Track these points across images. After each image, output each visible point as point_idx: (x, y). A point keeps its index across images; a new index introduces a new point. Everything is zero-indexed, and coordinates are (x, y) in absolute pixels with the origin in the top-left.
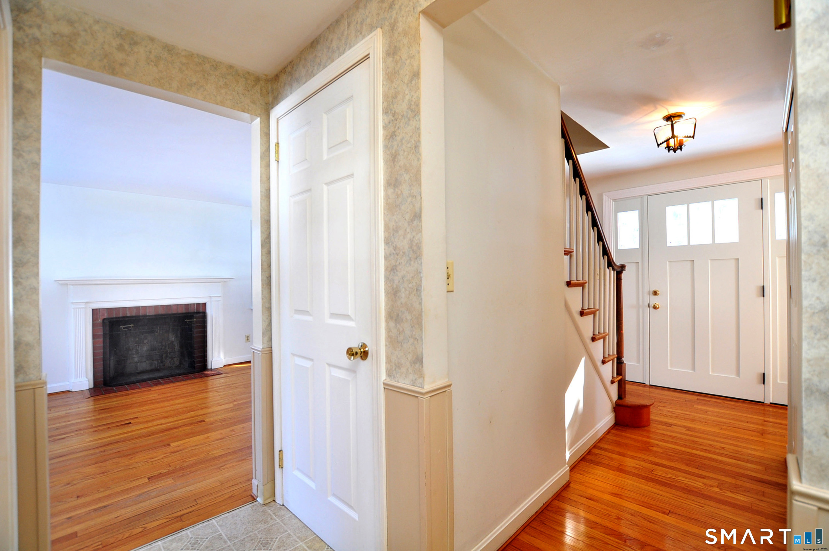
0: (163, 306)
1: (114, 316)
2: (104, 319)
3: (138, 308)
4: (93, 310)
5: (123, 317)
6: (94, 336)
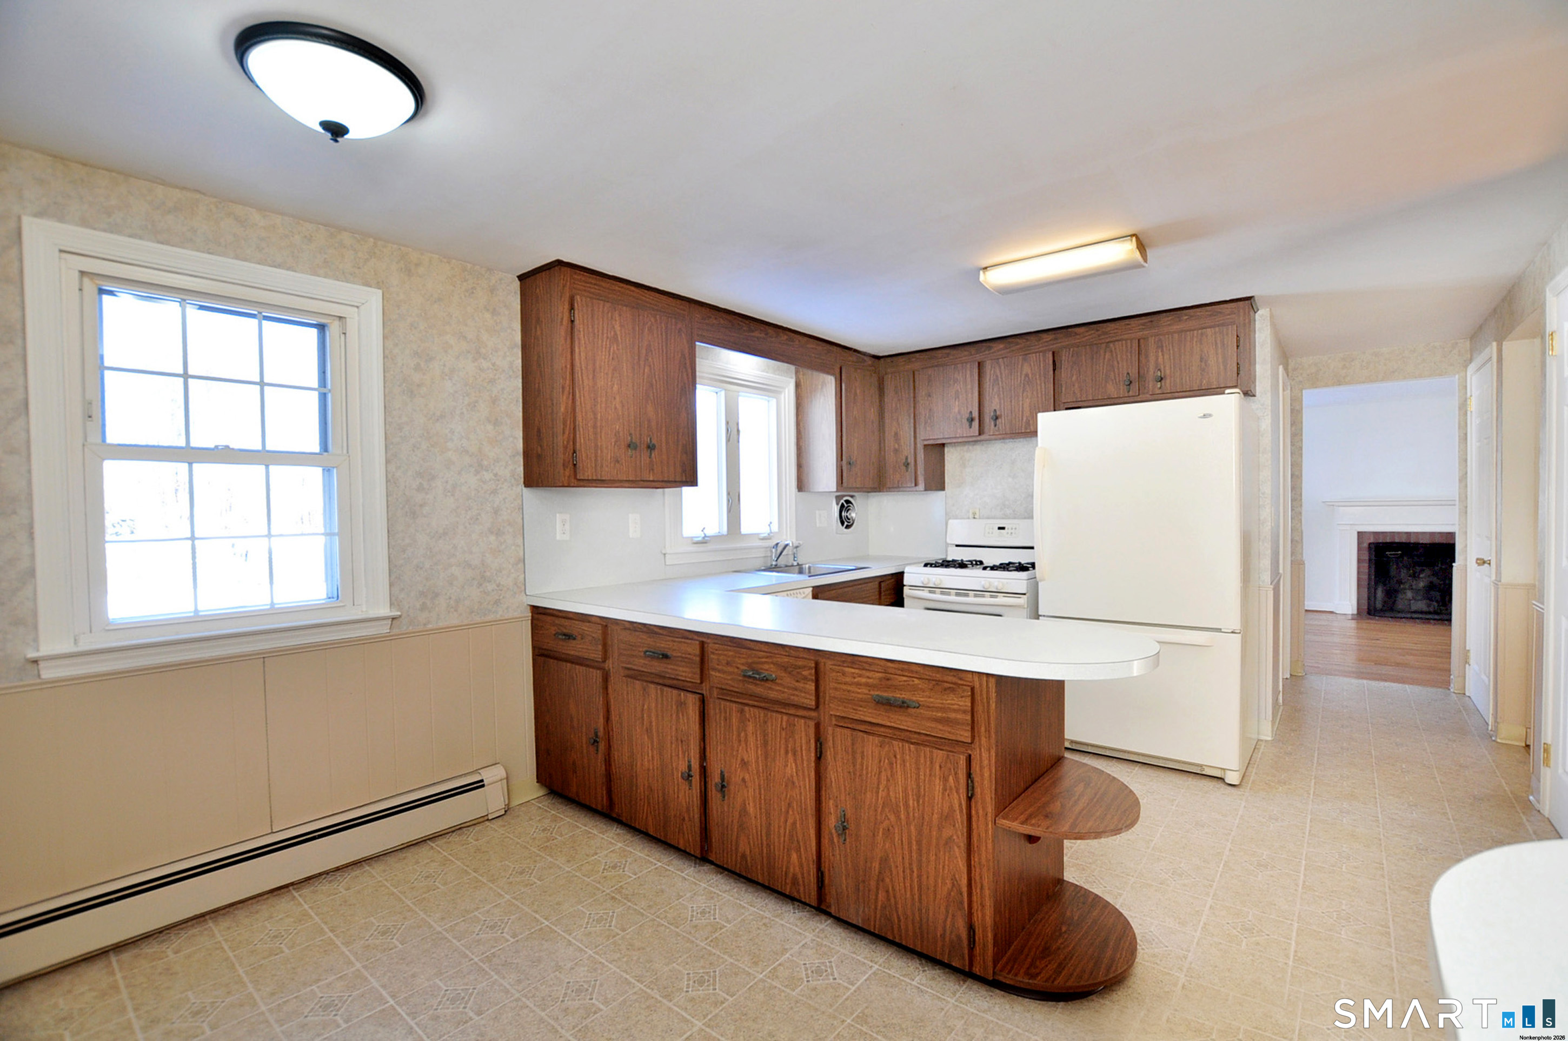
1: (1381, 541)
2: (1370, 544)
3: (1408, 534)
4: (1358, 533)
5: (1390, 543)
6: (1359, 561)
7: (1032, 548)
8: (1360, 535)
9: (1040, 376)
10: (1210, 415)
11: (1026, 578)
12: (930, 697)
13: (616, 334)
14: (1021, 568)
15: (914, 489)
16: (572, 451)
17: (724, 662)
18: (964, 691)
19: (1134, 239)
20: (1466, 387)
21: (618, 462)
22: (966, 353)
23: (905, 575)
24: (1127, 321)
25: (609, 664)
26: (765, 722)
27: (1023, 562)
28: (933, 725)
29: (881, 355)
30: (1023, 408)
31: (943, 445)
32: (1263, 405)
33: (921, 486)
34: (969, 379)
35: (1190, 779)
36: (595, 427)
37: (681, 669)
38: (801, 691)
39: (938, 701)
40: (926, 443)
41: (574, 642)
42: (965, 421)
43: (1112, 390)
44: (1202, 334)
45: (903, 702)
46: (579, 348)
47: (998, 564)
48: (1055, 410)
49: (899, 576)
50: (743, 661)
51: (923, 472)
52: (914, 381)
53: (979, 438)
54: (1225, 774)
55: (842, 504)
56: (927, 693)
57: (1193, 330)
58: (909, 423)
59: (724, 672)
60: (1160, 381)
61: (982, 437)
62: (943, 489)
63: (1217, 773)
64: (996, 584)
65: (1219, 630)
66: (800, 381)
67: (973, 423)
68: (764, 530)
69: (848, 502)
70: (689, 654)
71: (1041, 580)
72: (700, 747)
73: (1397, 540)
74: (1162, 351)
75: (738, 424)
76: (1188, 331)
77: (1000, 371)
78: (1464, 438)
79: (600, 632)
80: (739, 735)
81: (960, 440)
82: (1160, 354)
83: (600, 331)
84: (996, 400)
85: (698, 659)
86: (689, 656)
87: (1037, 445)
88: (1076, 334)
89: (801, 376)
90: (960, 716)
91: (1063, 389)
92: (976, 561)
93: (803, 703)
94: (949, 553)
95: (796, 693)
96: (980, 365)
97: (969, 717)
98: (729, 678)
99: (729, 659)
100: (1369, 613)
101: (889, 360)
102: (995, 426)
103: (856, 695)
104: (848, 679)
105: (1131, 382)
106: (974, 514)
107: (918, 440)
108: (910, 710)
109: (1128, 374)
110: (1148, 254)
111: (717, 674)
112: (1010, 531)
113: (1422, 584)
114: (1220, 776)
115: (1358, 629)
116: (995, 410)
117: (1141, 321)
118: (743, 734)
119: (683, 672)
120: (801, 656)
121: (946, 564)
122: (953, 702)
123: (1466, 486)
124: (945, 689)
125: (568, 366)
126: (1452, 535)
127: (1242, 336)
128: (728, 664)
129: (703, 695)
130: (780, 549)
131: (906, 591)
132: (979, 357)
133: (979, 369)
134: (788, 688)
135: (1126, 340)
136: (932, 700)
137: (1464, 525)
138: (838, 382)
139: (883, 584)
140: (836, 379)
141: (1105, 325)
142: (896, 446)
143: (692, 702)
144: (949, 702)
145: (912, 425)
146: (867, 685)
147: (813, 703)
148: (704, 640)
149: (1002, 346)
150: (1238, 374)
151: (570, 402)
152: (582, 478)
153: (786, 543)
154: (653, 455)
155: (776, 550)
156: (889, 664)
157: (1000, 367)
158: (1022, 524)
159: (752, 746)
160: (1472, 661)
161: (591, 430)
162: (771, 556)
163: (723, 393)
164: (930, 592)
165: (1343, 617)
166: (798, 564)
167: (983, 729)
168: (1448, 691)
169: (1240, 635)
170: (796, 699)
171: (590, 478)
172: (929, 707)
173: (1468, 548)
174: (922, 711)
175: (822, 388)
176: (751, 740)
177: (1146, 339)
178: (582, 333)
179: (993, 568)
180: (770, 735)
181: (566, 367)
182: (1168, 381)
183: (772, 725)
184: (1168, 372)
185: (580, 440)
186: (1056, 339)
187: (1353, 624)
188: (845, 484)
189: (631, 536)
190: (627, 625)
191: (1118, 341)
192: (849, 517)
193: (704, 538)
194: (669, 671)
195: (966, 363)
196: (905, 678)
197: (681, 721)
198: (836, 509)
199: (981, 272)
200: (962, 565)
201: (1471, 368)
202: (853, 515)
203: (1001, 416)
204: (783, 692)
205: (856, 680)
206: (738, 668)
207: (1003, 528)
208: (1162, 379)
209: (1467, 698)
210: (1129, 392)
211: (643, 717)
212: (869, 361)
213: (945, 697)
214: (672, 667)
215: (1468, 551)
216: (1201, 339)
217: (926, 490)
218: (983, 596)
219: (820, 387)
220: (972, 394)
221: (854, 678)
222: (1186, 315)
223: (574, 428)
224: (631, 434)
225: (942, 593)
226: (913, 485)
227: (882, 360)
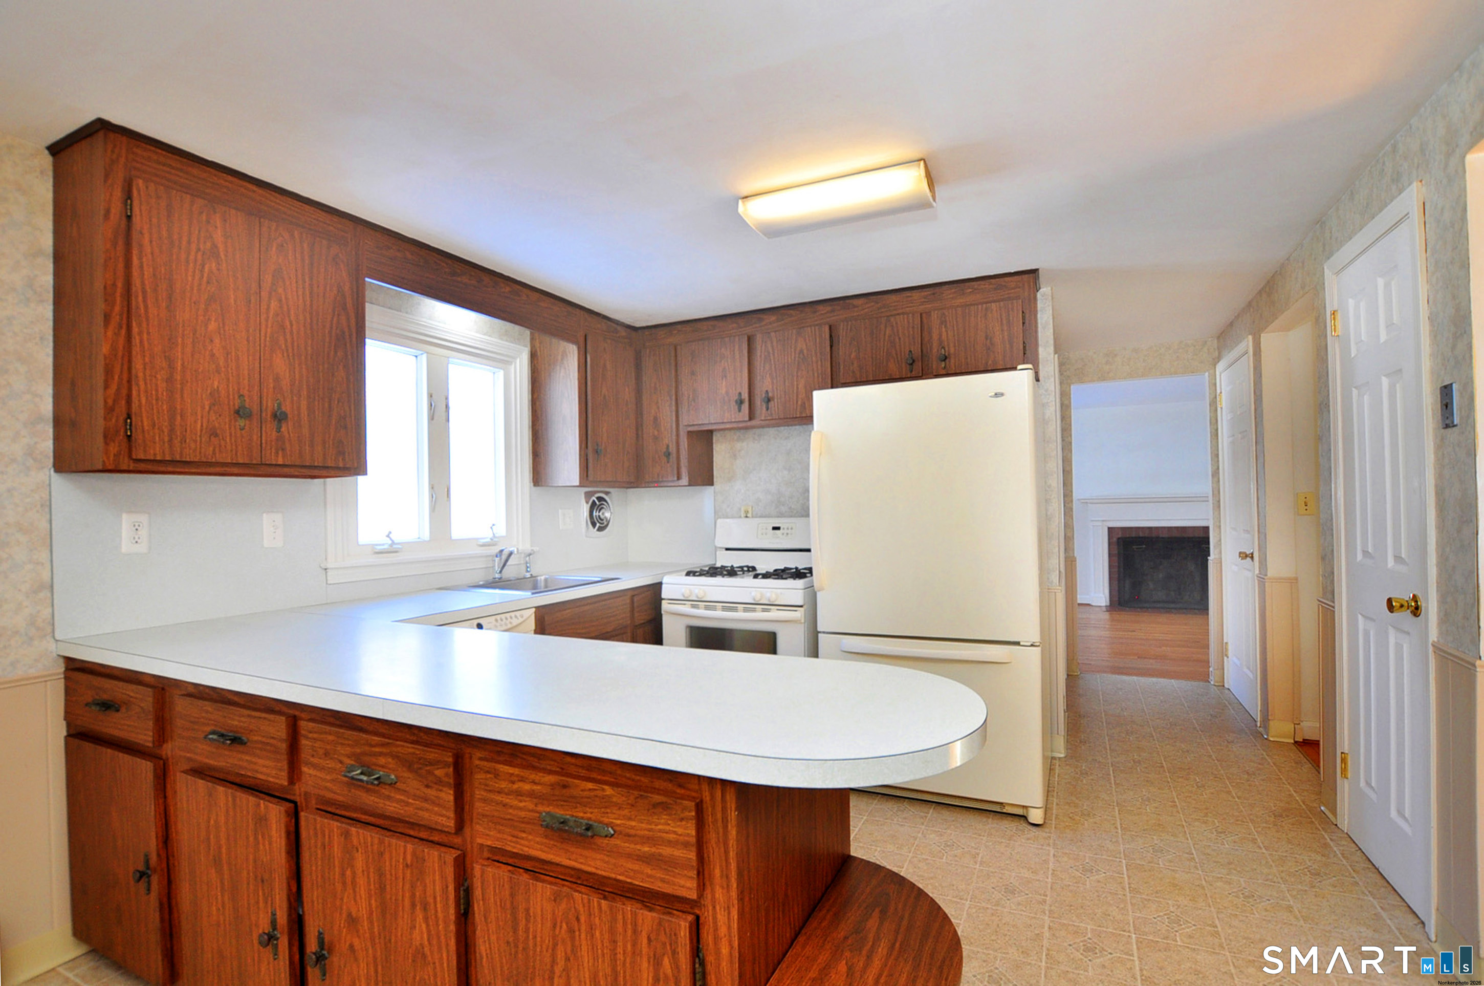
0: (1177, 528)
1: (1128, 536)
2: (1119, 539)
3: (1150, 528)
4: (1109, 529)
5: (1136, 538)
6: (1110, 555)
7: (809, 550)
8: (1111, 530)
9: (816, 353)
10: (1002, 394)
11: (803, 587)
12: (630, 819)
13: (215, 246)
14: (799, 574)
15: (676, 483)
16: (125, 416)
17: (321, 752)
18: (684, 809)
19: (922, 163)
20: (1215, 384)
21: (216, 435)
22: (735, 325)
23: (664, 586)
24: (908, 294)
25: (168, 749)
26: (381, 854)
27: (800, 567)
28: (636, 867)
29: (638, 325)
30: (797, 388)
31: (710, 432)
32: (1046, 391)
33: (685, 480)
34: (737, 356)
35: (990, 820)
36: (170, 380)
37: (261, 761)
38: (433, 803)
39: (643, 825)
40: (690, 429)
41: (118, 715)
42: (733, 403)
43: (893, 368)
44: (986, 309)
45: (588, 828)
46: (140, 258)
47: (772, 571)
48: (832, 387)
49: (657, 588)
50: (348, 750)
51: (687, 464)
52: (676, 356)
53: (749, 424)
54: (1027, 813)
55: (594, 501)
56: (626, 812)
57: (977, 305)
58: (670, 406)
59: (322, 769)
60: (944, 360)
61: (753, 423)
62: (711, 483)
63: (1020, 811)
64: (768, 595)
65: (1017, 643)
66: (536, 351)
67: (743, 407)
68: (485, 535)
69: (600, 499)
70: (273, 738)
71: (819, 591)
72: (289, 889)
73: (1141, 535)
74: (945, 327)
75: (447, 398)
76: (971, 305)
77: (772, 347)
78: (1215, 434)
79: (150, 699)
80: (343, 874)
81: (728, 426)
82: (944, 329)
83: (185, 239)
84: (768, 381)
85: (284, 746)
86: (272, 741)
87: (813, 429)
88: (855, 306)
89: (537, 345)
90: (678, 853)
91: (842, 367)
92: (747, 567)
93: (436, 823)
94: (718, 559)
95: (426, 805)
96: (750, 340)
97: (692, 855)
98: (328, 777)
99: (328, 747)
100: (1120, 604)
101: (647, 332)
102: (767, 409)
103: (515, 812)
104: (503, 785)
105: (914, 361)
106: (747, 512)
107: (681, 427)
108: (599, 841)
109: (910, 351)
110: (936, 189)
111: (311, 772)
112: (786, 531)
113: (1161, 576)
114: (1022, 814)
115: (1112, 620)
116: (767, 391)
117: (923, 294)
118: (348, 873)
119: (264, 766)
120: (436, 742)
121: (714, 571)
122: (667, 828)
123: (1219, 481)
124: (655, 806)
125: (120, 285)
126: (1206, 529)
127: (1027, 312)
128: (326, 754)
129: (295, 803)
130: (504, 557)
131: (665, 605)
132: (749, 330)
133: (749, 345)
134: (415, 797)
135: (908, 314)
136: (633, 823)
137: (1218, 519)
138: (582, 352)
139: (636, 599)
140: (579, 349)
141: (885, 296)
142: (656, 433)
143: (276, 814)
144: (660, 827)
145: (674, 408)
146: (531, 795)
147: (452, 823)
148: (297, 713)
149: (773, 318)
150: (1024, 354)
151: (122, 341)
152: (142, 456)
153: (511, 549)
154: (283, 429)
155: (501, 559)
156: (568, 759)
157: (772, 343)
158: (799, 522)
159: (362, 892)
160: (1230, 654)
161: (162, 385)
162: (494, 567)
163: (424, 357)
164: (693, 606)
165: (1098, 609)
166: (532, 576)
167: (717, 872)
168: (1207, 684)
169: (1039, 649)
170: (426, 815)
171: (158, 458)
172: (629, 835)
173: (1222, 541)
174: (618, 842)
175: (562, 359)
176: (361, 881)
177: (928, 313)
178: (147, 236)
179: (766, 576)
180: (388, 876)
181: (114, 285)
182: (952, 361)
183: (391, 859)
184: (952, 351)
185: (140, 399)
186: (833, 311)
187: (1106, 616)
188: (591, 478)
189: (266, 545)
190: (191, 689)
191: (898, 314)
192: (602, 517)
193: (391, 545)
194: (245, 764)
195: (735, 336)
196: (590, 785)
197: (261, 847)
198: (585, 508)
199: (740, 202)
200: (731, 572)
201: (1220, 366)
202: (607, 515)
203: (773, 398)
204: (408, 804)
205: (515, 786)
206: (341, 762)
207: (777, 528)
208: (946, 358)
209: (1227, 691)
210: (911, 371)
211: (208, 839)
212: (623, 332)
213: (655, 819)
214: (247, 758)
215: (1223, 545)
216: (986, 315)
217: (690, 485)
218: (754, 610)
219: (560, 357)
220: (741, 372)
221: (513, 783)
222: (969, 288)
223: (129, 381)
224: (241, 396)
225: (707, 608)
226: (676, 478)
227: (640, 331)
